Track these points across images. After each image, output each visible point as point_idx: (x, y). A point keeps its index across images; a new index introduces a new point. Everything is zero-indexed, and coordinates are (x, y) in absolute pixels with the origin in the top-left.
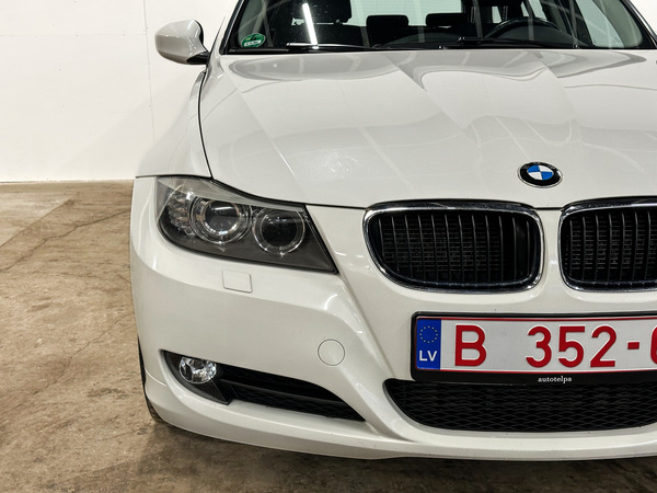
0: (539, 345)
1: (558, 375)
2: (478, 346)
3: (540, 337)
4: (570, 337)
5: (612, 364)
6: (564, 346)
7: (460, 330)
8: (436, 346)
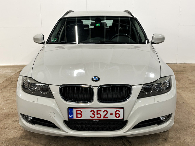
0: (93, 114)
1: (96, 120)
2: (81, 114)
3: (93, 112)
4: (99, 112)
5: (107, 118)
6: (97, 114)
7: (77, 111)
8: (73, 114)
